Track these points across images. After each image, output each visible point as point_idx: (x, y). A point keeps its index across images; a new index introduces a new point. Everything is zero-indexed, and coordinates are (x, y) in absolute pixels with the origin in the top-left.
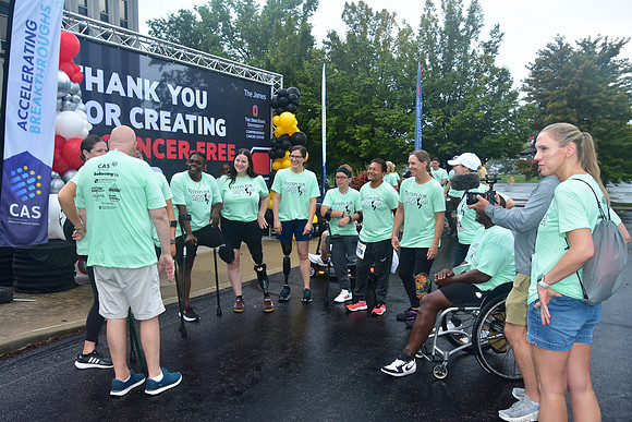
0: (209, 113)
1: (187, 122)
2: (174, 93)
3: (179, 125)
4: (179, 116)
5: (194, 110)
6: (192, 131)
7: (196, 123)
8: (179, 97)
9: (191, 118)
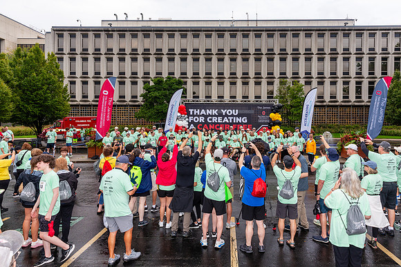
0: (239, 116)
1: (229, 120)
2: (224, 112)
3: (226, 120)
4: (226, 118)
5: (232, 116)
6: (231, 121)
7: (233, 119)
8: (226, 113)
9: (231, 118)
